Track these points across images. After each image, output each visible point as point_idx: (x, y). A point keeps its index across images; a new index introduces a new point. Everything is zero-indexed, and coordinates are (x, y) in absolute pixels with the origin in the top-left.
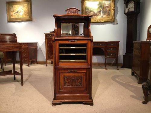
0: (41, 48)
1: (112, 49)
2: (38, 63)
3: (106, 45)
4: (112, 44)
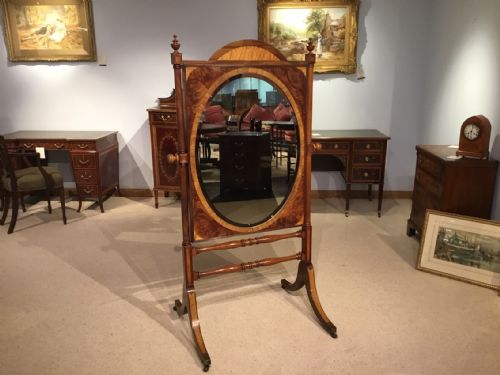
0: (129, 147)
1: (367, 159)
2: (121, 195)
3: (351, 149)
4: (368, 146)
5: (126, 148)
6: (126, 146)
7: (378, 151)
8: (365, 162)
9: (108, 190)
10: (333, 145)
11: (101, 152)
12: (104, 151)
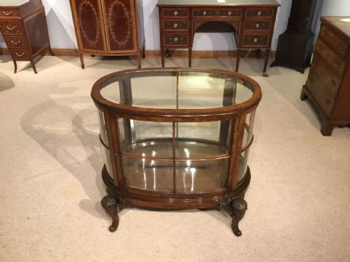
0: (54, 10)
1: (257, 25)
2: (53, 55)
3: (244, 16)
4: (259, 13)
5: (52, 11)
6: (52, 9)
7: (268, 17)
8: (256, 28)
9: (41, 50)
10: (228, 11)
11: (26, 18)
12: (28, 16)
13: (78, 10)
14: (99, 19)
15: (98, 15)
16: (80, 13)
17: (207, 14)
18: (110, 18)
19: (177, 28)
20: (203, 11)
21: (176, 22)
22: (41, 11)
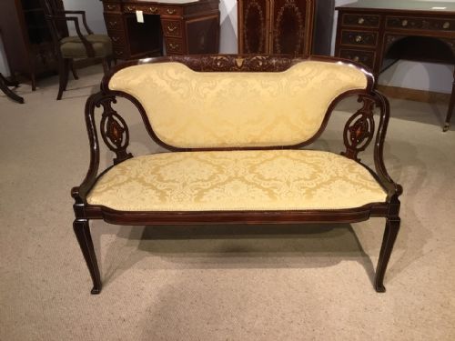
6: (228, 17)
10: (443, 22)
11: (190, 19)
12: (194, 18)
13: (244, 12)
14: (265, 25)
15: (264, 21)
16: (246, 17)
17: (409, 25)
18: (277, 25)
19: (361, 42)
20: (402, 20)
21: (360, 34)
22: (216, 16)
